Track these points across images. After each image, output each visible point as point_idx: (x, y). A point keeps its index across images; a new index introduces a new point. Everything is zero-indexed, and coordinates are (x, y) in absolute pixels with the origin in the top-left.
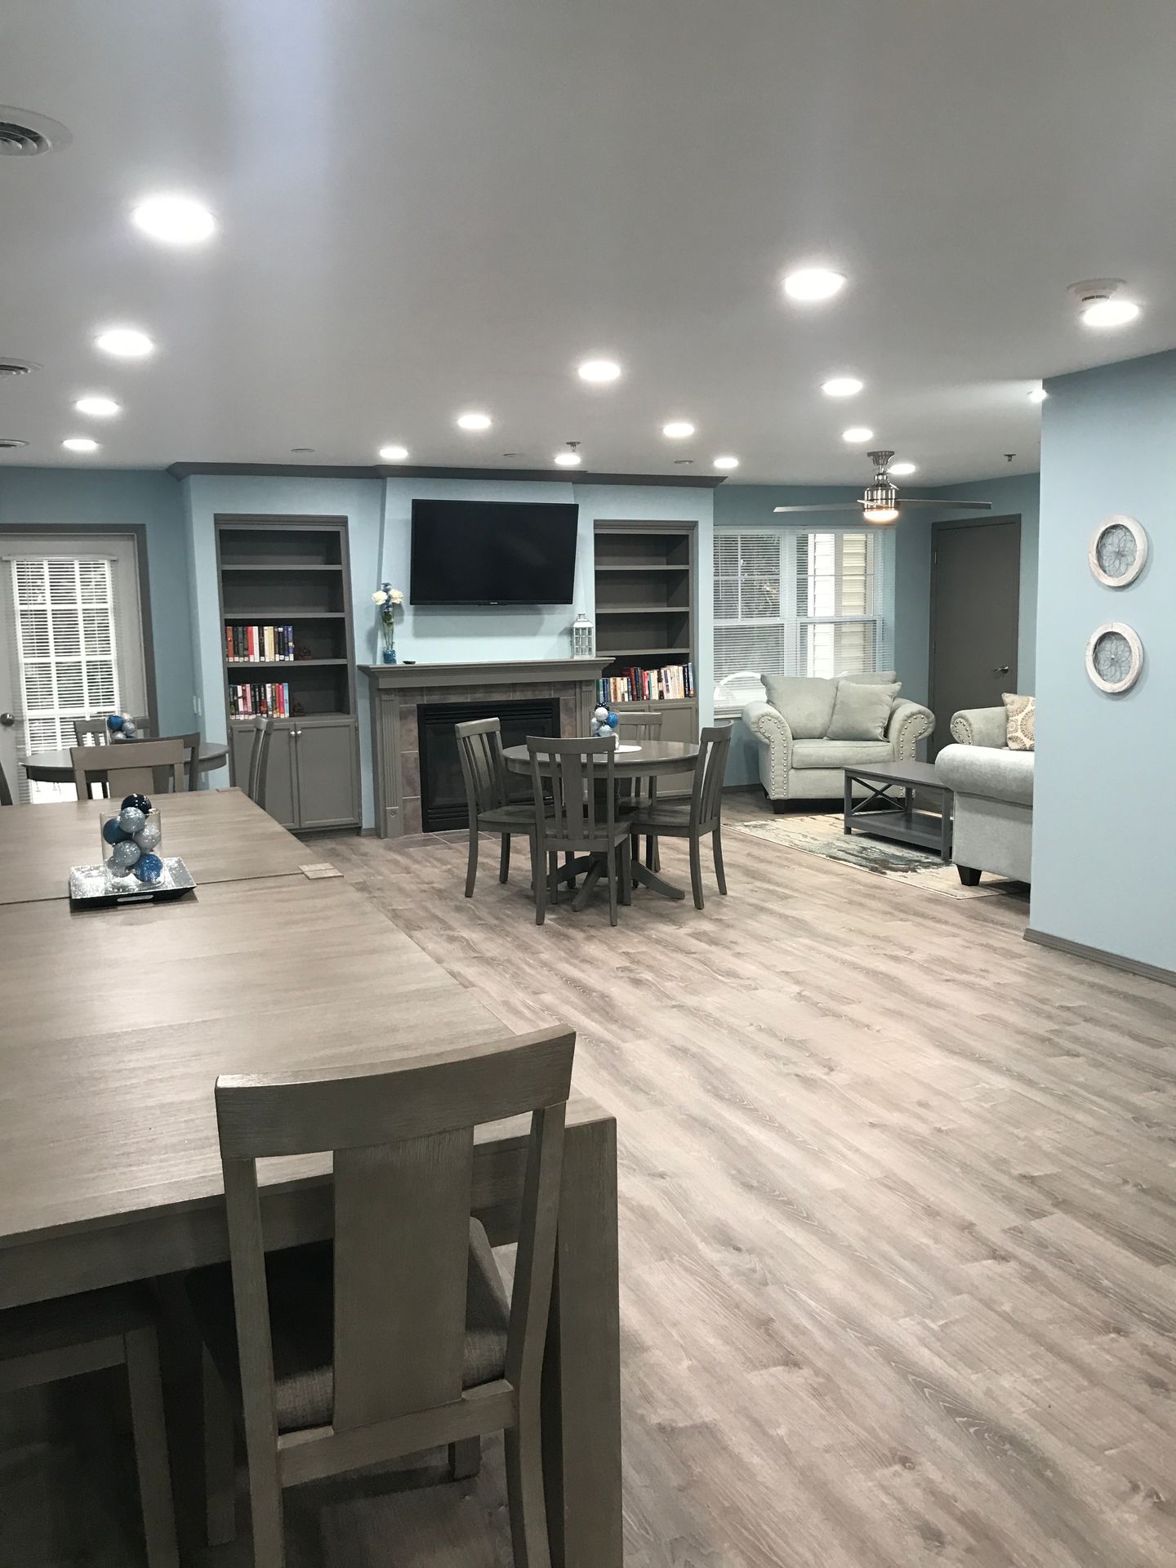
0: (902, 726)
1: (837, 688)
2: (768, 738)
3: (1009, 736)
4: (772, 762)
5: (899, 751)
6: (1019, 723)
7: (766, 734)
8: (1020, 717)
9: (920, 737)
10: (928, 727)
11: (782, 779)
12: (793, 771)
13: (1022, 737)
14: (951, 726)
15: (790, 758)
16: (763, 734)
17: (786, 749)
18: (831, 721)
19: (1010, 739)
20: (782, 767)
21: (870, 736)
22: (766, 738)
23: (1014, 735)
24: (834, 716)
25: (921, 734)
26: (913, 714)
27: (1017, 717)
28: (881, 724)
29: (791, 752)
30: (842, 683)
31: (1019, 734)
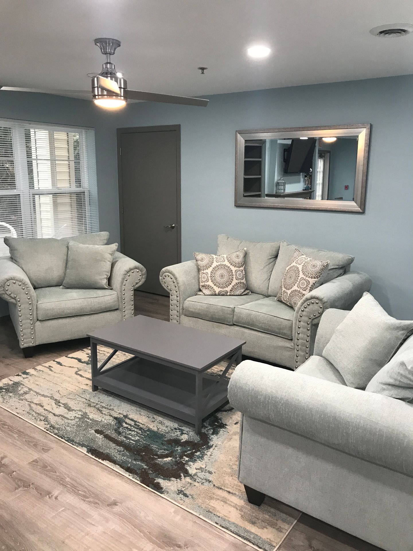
0: (123, 279)
1: (68, 247)
2: (14, 298)
3: (201, 284)
4: (20, 318)
5: (122, 298)
6: (209, 275)
7: (12, 295)
8: (209, 271)
9: (137, 286)
10: (142, 278)
11: (29, 330)
12: (38, 322)
13: (213, 285)
14: (161, 278)
15: (35, 313)
16: (9, 295)
17: (31, 306)
18: (65, 274)
19: (203, 286)
20: (29, 321)
21: (98, 286)
22: (13, 298)
23: (206, 284)
24: (68, 270)
25: (137, 283)
26: (131, 270)
27: (207, 271)
28: (106, 276)
29: (35, 307)
30: (71, 243)
31: (210, 283)
